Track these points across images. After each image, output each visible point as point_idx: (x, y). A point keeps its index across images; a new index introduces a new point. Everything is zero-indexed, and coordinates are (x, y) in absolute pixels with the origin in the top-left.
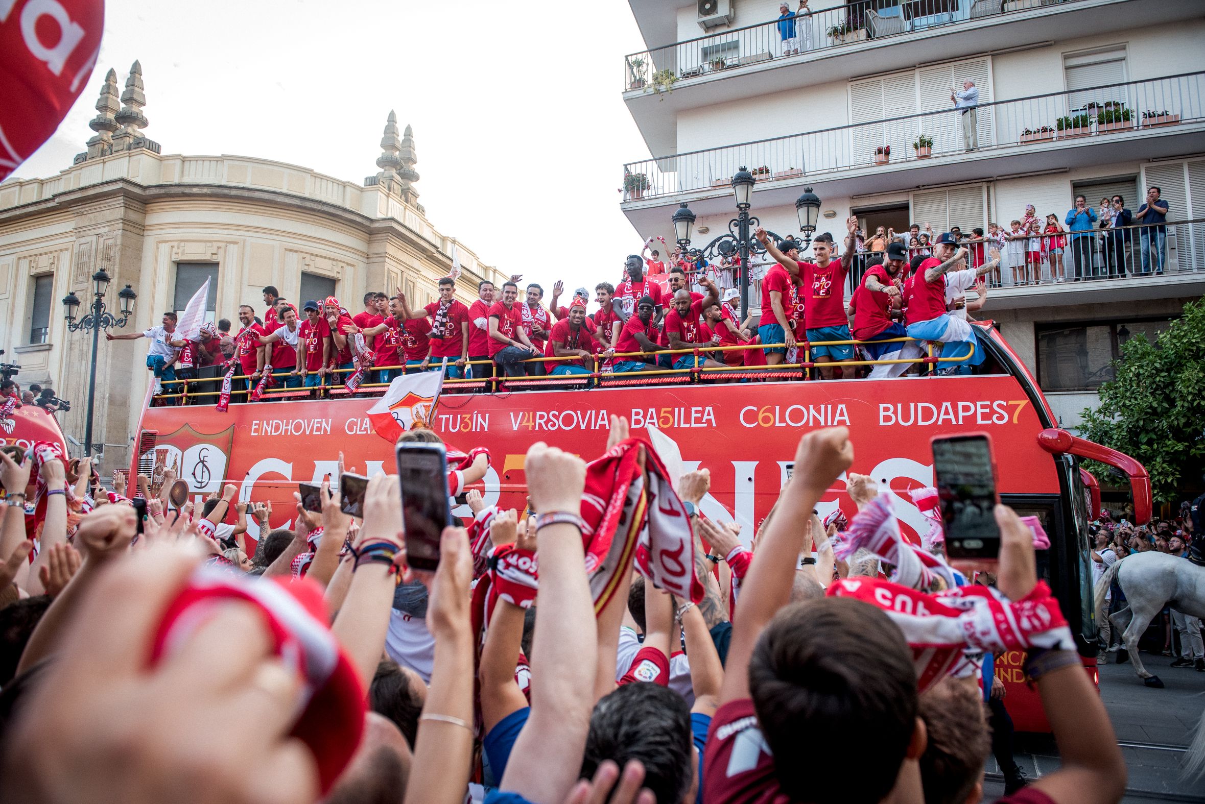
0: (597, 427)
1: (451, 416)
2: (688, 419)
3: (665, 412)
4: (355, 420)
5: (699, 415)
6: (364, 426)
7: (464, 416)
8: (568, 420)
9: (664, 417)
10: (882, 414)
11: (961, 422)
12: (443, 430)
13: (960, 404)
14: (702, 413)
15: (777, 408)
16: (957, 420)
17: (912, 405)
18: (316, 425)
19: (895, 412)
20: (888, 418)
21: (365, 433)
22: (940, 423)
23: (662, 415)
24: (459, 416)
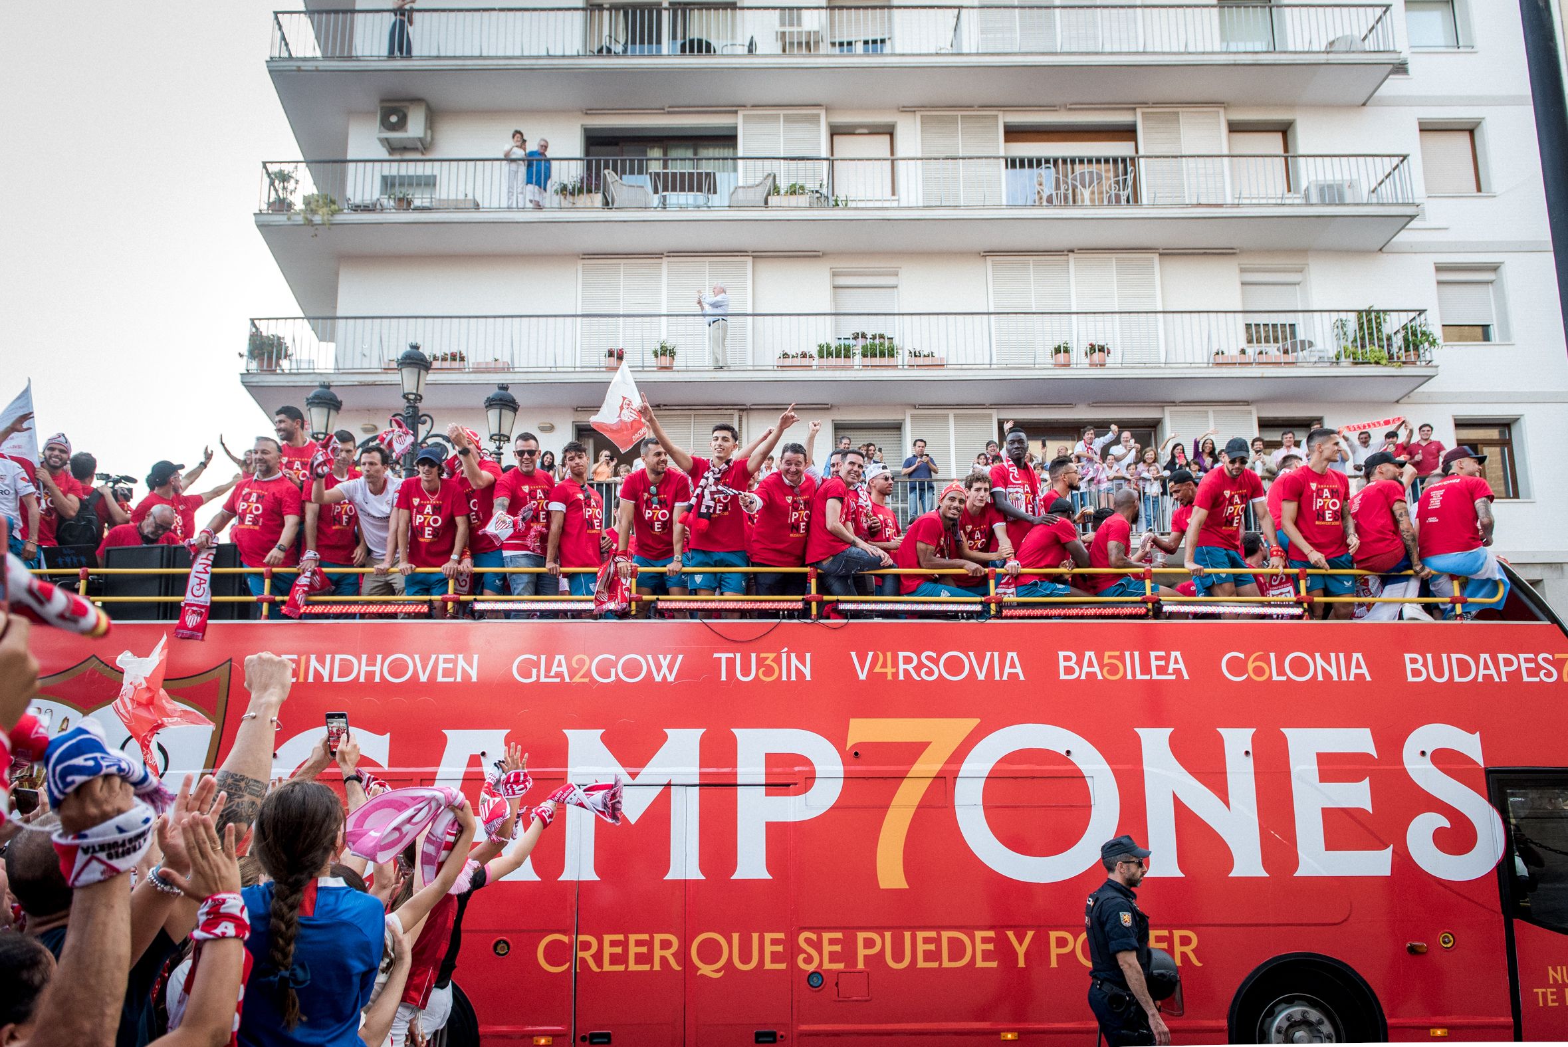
0: (1005, 678)
1: (738, 655)
2: (1146, 669)
3: (1110, 657)
4: (535, 658)
5: (1163, 663)
6: (555, 669)
7: (762, 655)
8: (954, 666)
9: (1108, 664)
10: (1409, 667)
11: (1504, 679)
12: (724, 678)
13: (1501, 657)
14: (1167, 659)
15: (1272, 655)
16: (1500, 678)
17: (1444, 656)
18: (441, 666)
19: (1425, 665)
20: (1416, 673)
21: (558, 680)
22: (1480, 679)
23: (1106, 661)
24: (753, 655)
